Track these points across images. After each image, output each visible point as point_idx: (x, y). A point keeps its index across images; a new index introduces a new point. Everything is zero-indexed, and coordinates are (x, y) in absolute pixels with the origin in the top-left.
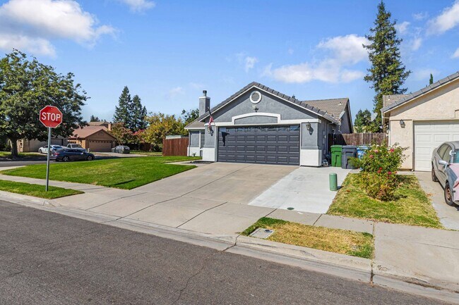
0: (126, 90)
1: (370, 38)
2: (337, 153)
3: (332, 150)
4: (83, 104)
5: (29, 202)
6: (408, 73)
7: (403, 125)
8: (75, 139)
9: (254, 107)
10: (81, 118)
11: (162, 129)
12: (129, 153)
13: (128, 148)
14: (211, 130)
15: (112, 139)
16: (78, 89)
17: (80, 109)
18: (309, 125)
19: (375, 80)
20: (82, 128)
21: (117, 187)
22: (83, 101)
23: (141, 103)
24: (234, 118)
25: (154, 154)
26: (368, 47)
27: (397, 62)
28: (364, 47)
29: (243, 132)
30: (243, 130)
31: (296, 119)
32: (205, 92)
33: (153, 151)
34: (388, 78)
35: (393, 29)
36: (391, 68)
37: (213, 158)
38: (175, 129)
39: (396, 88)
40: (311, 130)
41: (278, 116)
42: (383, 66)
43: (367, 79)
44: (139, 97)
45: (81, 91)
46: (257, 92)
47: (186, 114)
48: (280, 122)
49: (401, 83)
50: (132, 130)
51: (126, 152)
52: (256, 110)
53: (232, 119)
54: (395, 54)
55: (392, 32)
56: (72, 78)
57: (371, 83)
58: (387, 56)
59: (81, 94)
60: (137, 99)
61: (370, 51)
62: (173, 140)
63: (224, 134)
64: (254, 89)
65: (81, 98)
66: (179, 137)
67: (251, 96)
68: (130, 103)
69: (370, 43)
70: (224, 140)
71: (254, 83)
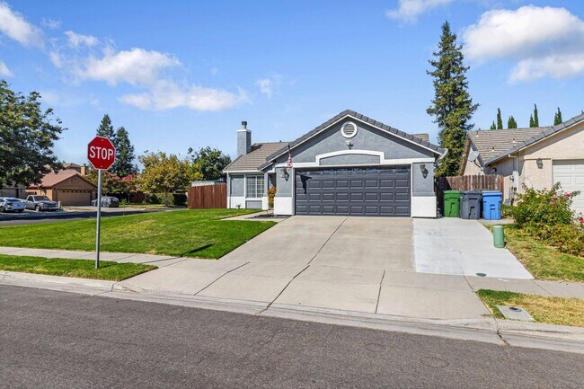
0: (106, 120)
1: (433, 64)
2: (452, 200)
3: (446, 197)
4: (56, 138)
5: (79, 286)
6: (476, 106)
7: (540, 166)
8: (36, 188)
9: (348, 142)
10: (54, 159)
11: (165, 173)
12: (117, 207)
13: (116, 199)
14: (286, 173)
15: (91, 188)
16: (49, 116)
17: (52, 145)
18: (423, 166)
19: (439, 113)
20: (56, 173)
21: (194, 257)
22: (57, 134)
23: (129, 138)
24: (318, 157)
25: (152, 206)
26: (433, 74)
27: (464, 92)
28: (428, 73)
29: (332, 175)
30: (331, 172)
31: (405, 158)
32: (245, 123)
33: (148, 202)
34: (455, 111)
35: (460, 54)
36: (459, 99)
37: (290, 211)
38: (183, 173)
39: (463, 123)
40: (425, 172)
41: (382, 154)
42: (450, 96)
43: (430, 111)
44: (126, 130)
45: (54, 119)
46: (351, 123)
47: (193, 153)
48: (384, 162)
49: (469, 118)
50: (118, 175)
51: (114, 205)
52: (351, 146)
53: (316, 158)
54: (462, 84)
55: (459, 57)
56: (38, 100)
57: (435, 117)
58: (454, 85)
59: (54, 124)
60: (122, 132)
61: (434, 79)
62: (203, 187)
63: (304, 179)
64: (348, 119)
65: (53, 129)
66: (212, 183)
67: (342, 129)
68: (112, 138)
69: (434, 69)
70: (305, 186)
71: (348, 112)
